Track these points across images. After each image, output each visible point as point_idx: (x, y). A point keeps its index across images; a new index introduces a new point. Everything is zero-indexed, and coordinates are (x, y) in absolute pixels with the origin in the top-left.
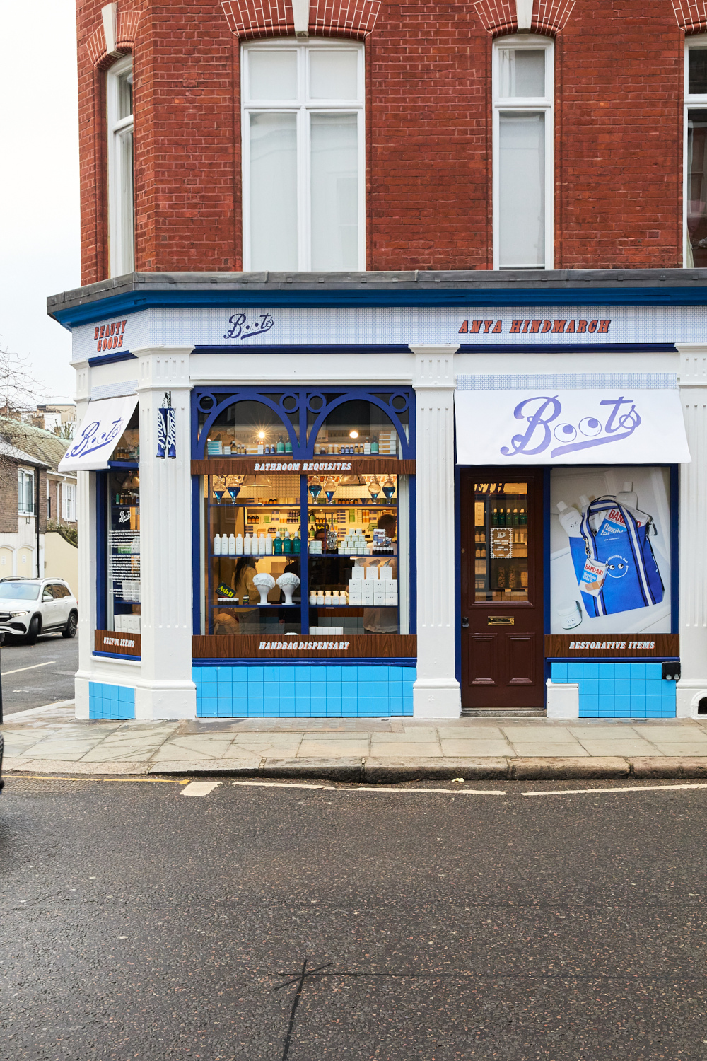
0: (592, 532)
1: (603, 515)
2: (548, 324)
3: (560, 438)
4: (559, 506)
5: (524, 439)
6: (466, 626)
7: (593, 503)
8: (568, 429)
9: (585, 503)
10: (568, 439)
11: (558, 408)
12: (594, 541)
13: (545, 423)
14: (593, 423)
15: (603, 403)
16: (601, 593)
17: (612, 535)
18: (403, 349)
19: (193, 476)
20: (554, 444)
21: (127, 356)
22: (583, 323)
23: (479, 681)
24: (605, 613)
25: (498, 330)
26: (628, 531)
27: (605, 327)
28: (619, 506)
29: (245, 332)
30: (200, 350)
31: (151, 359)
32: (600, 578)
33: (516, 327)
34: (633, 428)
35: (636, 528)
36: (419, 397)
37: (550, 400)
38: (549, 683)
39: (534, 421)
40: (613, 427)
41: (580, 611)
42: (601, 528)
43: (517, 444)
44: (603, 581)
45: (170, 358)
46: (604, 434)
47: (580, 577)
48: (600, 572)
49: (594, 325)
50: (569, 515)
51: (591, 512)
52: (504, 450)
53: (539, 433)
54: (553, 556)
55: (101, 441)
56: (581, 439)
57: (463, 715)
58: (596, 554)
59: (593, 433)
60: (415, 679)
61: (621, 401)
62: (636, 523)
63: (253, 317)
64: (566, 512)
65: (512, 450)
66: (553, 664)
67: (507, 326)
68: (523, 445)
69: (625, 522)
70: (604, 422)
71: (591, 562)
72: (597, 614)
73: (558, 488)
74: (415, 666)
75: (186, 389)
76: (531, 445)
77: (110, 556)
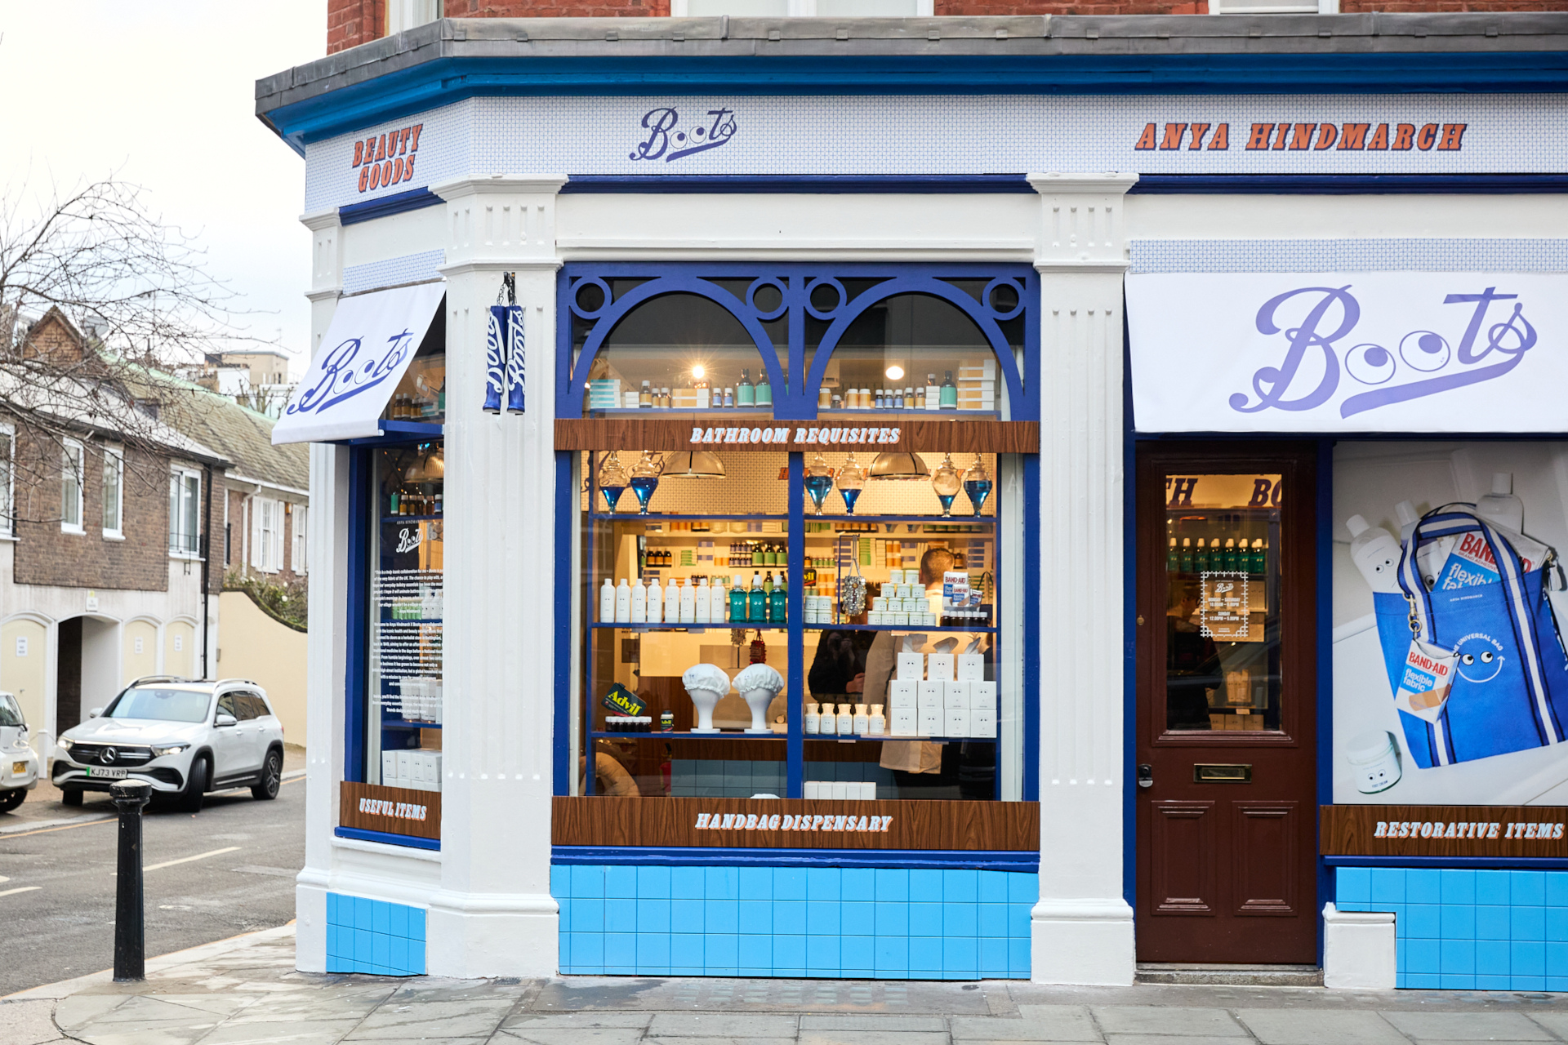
0: (1424, 583)
1: (1448, 545)
2: (1329, 132)
3: (1359, 377)
4: (1351, 525)
5: (1281, 377)
6: (1147, 784)
7: (1425, 520)
8: (1376, 356)
9: (1408, 519)
10: (1376, 377)
11: (1353, 312)
12: (1428, 601)
13: (1325, 343)
14: (1431, 343)
15: (1450, 299)
16: (1444, 715)
17: (1468, 589)
18: (1016, 185)
19: (558, 453)
20: (1346, 389)
21: (424, 199)
22: (1406, 131)
23: (1173, 903)
24: (1453, 759)
25: (1221, 143)
26: (1504, 581)
27: (1454, 136)
28: (1482, 527)
29: (676, 145)
30: (578, 186)
31: (477, 204)
32: (1441, 682)
33: (1260, 137)
34: (1519, 353)
35: (1521, 574)
36: (1049, 286)
37: (1334, 293)
38: (1329, 911)
39: (1303, 337)
40: (1475, 351)
41: (1398, 755)
42: (1445, 573)
43: (1267, 387)
44: (1449, 690)
45: (515, 202)
46: (1457, 367)
47: (1396, 680)
48: (1441, 670)
49: (1429, 134)
50: (1374, 544)
51: (1420, 539)
52: (1237, 401)
53: (1313, 363)
54: (1337, 633)
55: (363, 378)
56: (1405, 377)
57: (1139, 978)
58: (1433, 630)
59: (1431, 365)
60: (1035, 899)
61: (1489, 295)
62: (1520, 562)
63: (694, 114)
64: (1366, 537)
65: (1254, 400)
66: (1338, 869)
67: (1240, 135)
68: (1280, 389)
69: (1496, 560)
70: (1454, 339)
71: (1421, 647)
72: (1435, 762)
73: (1348, 484)
74: (1034, 870)
75: (547, 266)
76: (1295, 391)
77: (375, 624)
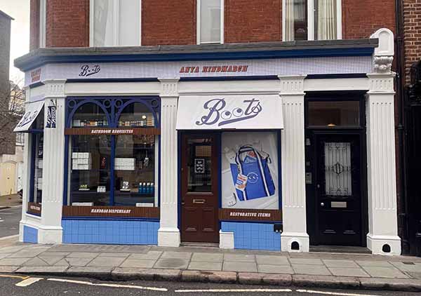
0: (240, 161)
1: (246, 154)
2: (219, 68)
3: (223, 118)
4: (225, 149)
5: (207, 118)
6: (183, 203)
7: (241, 148)
8: (228, 113)
9: (238, 148)
10: (227, 118)
11: (224, 104)
12: (242, 166)
13: (217, 111)
14: (239, 111)
15: (245, 101)
16: (245, 190)
17: (250, 163)
18: (155, 80)
19: (65, 135)
20: (220, 120)
21: (41, 84)
22: (235, 67)
23: (189, 229)
24: (247, 199)
25: (197, 71)
26: (258, 161)
27: (245, 69)
28: (253, 150)
29: (88, 73)
30: (69, 81)
31: (49, 85)
33: (205, 70)
34: (258, 113)
35: (261, 160)
37: (221, 100)
38: (220, 232)
39: (213, 110)
40: (248, 113)
41: (236, 198)
42: (245, 159)
43: (204, 120)
44: (246, 184)
45: (57, 85)
46: (245, 116)
47: (235, 183)
48: (245, 180)
49: (240, 68)
51: (240, 152)
52: (197, 123)
53: (214, 115)
54: (222, 172)
56: (233, 118)
57: (181, 245)
58: (243, 171)
59: (238, 115)
60: (159, 228)
61: (253, 100)
62: (261, 157)
64: (229, 152)
65: (201, 123)
66: (222, 223)
67: (201, 69)
68: (206, 121)
69: (256, 157)
70: (244, 110)
71: (240, 175)
72: (244, 200)
73: (225, 140)
74: (159, 222)
75: (63, 98)
76: (211, 120)
